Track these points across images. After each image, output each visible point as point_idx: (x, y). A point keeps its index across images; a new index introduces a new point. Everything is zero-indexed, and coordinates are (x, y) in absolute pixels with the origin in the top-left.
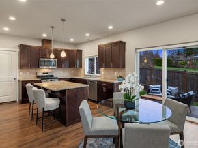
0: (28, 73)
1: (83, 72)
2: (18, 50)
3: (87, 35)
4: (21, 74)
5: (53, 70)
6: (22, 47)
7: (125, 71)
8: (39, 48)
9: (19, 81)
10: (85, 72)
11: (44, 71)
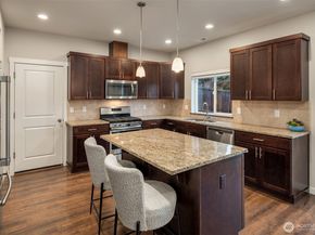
0: (85, 110)
1: (186, 107)
2: (66, 64)
3: (209, 26)
4: (72, 110)
5: (130, 104)
6: (75, 58)
7: (308, 109)
8: (104, 58)
9: (67, 125)
10: (190, 107)
11: (113, 105)
